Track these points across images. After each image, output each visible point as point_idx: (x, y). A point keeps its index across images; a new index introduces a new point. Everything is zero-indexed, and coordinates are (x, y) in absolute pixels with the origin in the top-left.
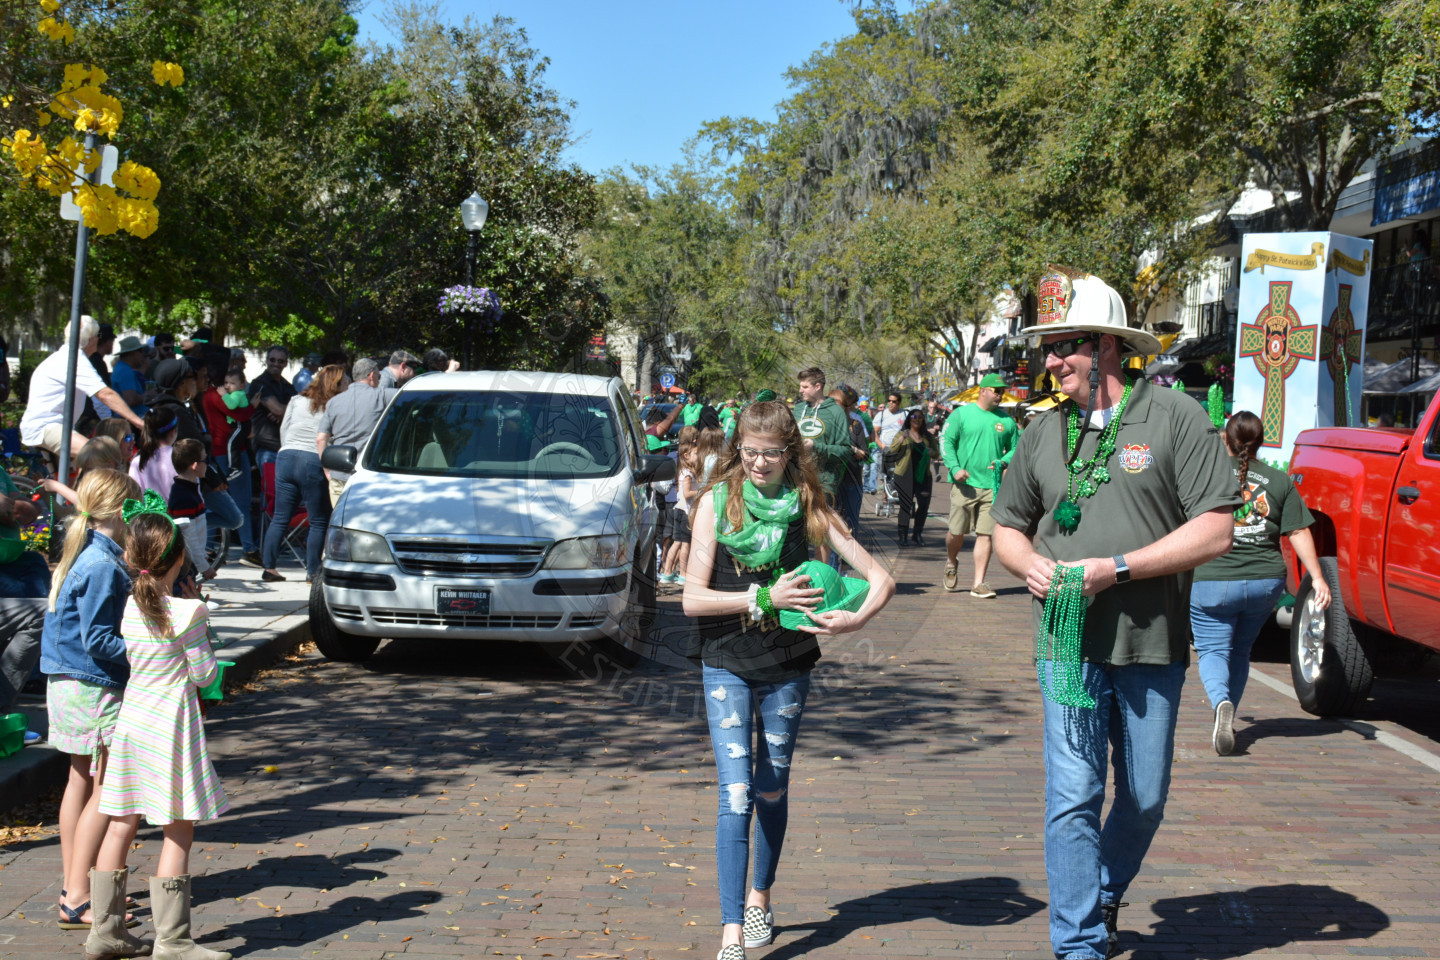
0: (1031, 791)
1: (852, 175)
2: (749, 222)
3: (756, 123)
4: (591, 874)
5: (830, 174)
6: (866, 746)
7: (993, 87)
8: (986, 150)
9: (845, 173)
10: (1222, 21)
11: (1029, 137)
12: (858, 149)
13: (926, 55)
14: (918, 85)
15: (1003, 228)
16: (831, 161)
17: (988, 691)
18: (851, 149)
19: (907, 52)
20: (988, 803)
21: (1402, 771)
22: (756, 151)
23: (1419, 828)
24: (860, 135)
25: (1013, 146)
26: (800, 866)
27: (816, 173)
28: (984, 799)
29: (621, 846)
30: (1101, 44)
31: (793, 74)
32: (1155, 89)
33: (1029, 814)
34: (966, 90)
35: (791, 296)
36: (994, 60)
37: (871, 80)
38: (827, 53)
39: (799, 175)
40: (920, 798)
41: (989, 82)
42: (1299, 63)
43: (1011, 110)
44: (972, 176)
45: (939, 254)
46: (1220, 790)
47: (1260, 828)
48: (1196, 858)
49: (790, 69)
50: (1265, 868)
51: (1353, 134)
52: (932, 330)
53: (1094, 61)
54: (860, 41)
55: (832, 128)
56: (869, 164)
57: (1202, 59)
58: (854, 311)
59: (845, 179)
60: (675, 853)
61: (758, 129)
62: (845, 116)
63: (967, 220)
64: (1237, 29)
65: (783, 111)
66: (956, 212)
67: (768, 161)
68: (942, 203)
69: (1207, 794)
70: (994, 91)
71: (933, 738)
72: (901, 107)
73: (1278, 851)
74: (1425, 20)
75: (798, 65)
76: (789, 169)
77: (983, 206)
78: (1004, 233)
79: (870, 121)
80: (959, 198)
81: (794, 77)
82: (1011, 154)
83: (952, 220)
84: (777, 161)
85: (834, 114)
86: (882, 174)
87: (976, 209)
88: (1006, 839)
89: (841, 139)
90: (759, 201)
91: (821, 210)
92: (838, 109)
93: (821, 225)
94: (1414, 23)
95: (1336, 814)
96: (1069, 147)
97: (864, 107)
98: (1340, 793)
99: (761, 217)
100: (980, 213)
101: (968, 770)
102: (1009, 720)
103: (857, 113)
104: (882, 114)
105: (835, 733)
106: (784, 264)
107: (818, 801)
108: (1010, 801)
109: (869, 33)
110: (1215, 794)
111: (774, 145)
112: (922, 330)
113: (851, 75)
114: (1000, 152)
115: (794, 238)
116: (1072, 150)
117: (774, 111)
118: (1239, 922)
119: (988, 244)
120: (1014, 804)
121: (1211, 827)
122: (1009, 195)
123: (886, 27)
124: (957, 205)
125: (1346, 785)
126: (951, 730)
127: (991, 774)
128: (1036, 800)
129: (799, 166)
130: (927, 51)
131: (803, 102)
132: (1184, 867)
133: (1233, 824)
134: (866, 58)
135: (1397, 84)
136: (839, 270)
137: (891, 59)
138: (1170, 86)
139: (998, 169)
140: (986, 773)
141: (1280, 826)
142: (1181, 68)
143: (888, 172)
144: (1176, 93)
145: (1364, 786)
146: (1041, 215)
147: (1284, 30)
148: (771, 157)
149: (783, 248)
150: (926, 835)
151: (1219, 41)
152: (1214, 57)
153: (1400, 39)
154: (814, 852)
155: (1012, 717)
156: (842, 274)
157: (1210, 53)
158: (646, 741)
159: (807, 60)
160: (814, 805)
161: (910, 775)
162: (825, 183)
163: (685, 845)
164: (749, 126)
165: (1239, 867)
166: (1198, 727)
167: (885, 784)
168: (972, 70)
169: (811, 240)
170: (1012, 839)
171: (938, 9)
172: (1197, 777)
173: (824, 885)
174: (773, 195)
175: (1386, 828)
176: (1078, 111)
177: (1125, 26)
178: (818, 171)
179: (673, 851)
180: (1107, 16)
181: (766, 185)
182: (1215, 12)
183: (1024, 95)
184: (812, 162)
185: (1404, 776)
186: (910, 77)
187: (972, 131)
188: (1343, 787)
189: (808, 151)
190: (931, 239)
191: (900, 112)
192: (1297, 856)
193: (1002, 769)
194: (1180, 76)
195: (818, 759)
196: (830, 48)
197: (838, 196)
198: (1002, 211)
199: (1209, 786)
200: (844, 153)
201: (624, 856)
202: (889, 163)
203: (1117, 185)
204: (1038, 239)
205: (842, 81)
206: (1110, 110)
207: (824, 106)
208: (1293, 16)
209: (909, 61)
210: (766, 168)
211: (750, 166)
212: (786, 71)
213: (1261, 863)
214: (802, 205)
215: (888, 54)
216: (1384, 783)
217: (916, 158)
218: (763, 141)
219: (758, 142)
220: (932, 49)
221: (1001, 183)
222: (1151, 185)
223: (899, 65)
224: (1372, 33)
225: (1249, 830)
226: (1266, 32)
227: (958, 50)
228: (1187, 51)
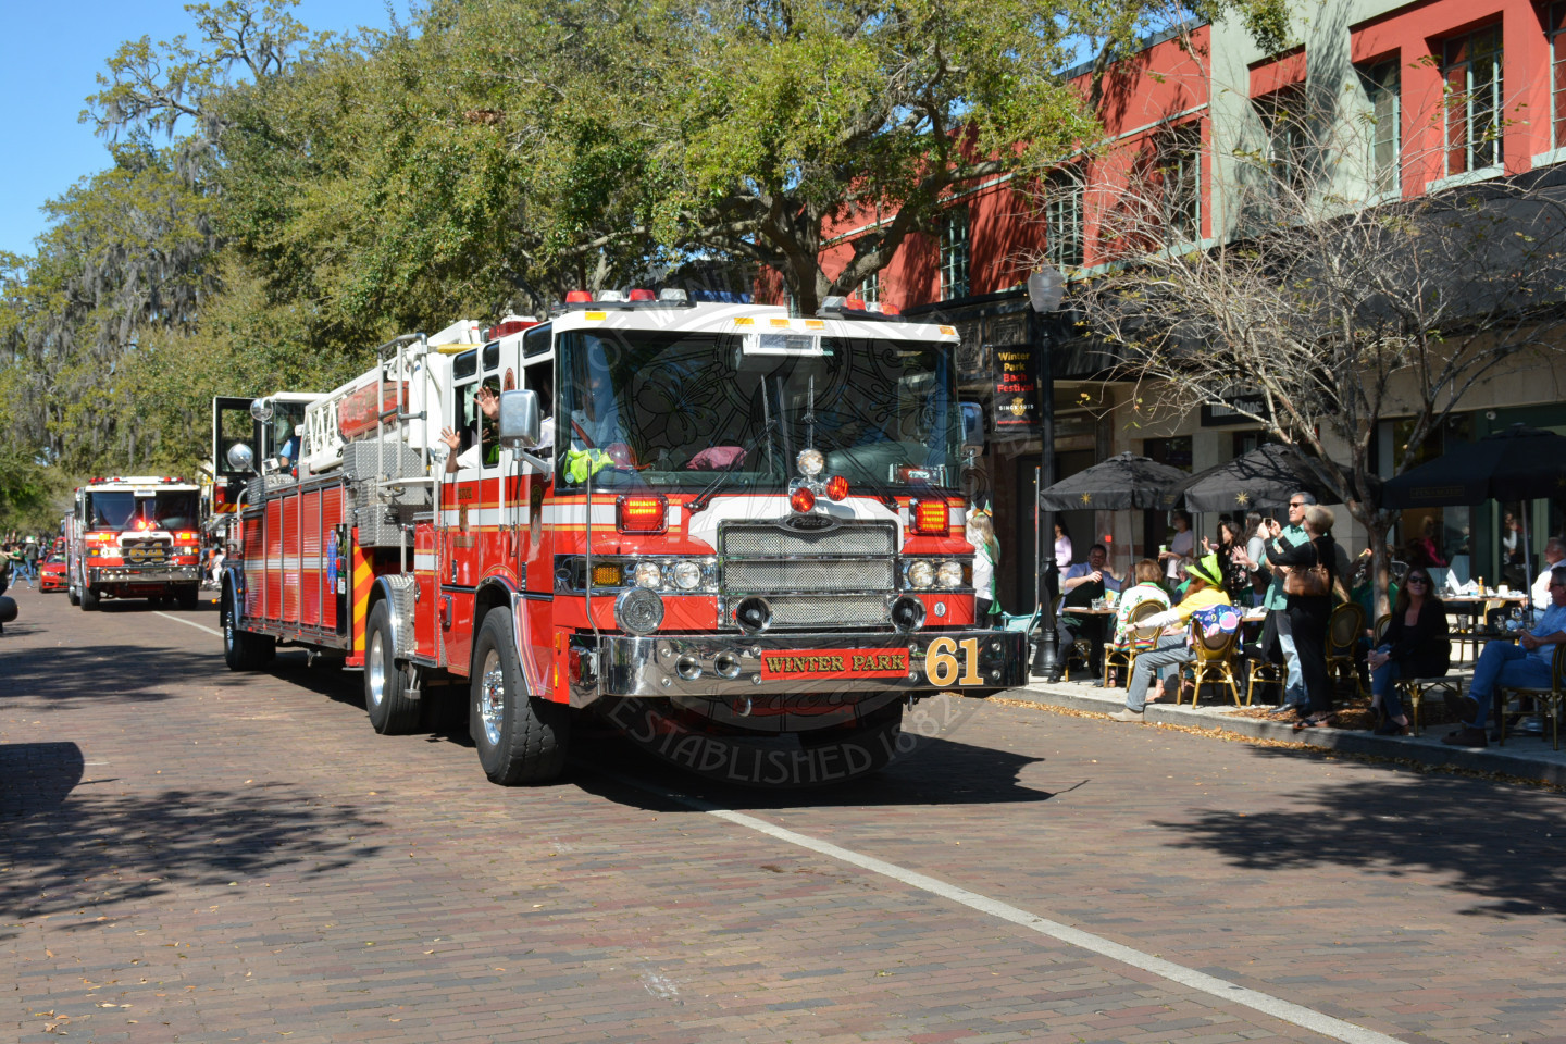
0: (432, 896)
1: (117, 306)
2: (10, 355)
3: (14, 257)
4: (23, 1025)
5: (94, 307)
6: (244, 870)
7: (269, 220)
8: (263, 281)
9: (110, 306)
10: (503, 160)
11: (303, 269)
12: (122, 284)
13: (186, 190)
14: (180, 218)
15: (279, 358)
16: (94, 294)
17: (341, 807)
18: (115, 282)
19: (168, 185)
20: (396, 912)
21: (756, 843)
22: (15, 285)
23: (788, 893)
24: (123, 269)
25: (289, 278)
26: (236, 991)
27: (81, 304)
28: (390, 908)
29: (44, 993)
30: (391, 180)
31: (51, 207)
32: (443, 222)
33: (438, 918)
34: (242, 223)
35: (60, 431)
36: (269, 194)
37: (132, 213)
38: (85, 187)
39: (62, 308)
40: (329, 914)
41: (265, 215)
42: (577, 200)
43: (298, 244)
44: (245, 309)
45: (215, 384)
46: (604, 877)
47: (653, 909)
48: (606, 942)
49: (48, 202)
50: (671, 943)
51: (607, 265)
52: (202, 459)
53: (384, 196)
54: (120, 174)
55: (94, 262)
56: (132, 298)
57: (486, 195)
58: (125, 441)
59: (110, 312)
60: (105, 993)
61: (16, 262)
62: (107, 250)
63: (242, 351)
64: (517, 166)
65: (42, 245)
66: (231, 343)
67: (29, 295)
68: (216, 335)
69: (595, 882)
70: (271, 224)
71: (306, 857)
72: (164, 240)
73: (676, 927)
74: (687, 160)
75: (55, 198)
76: (52, 302)
77: (258, 336)
78: (280, 362)
79: (133, 254)
80: (233, 329)
81: (52, 211)
82: (287, 286)
83: (227, 352)
84: (38, 295)
85: (96, 248)
86: (147, 306)
87: (251, 339)
88: (426, 943)
89: (104, 272)
90: (21, 336)
91: (87, 342)
92: (100, 242)
93: (88, 359)
94: (677, 164)
95: (714, 888)
96: (360, 279)
97: (126, 242)
98: (711, 869)
99: (24, 350)
100: (255, 343)
101: (365, 882)
102: (373, 833)
103: (119, 245)
104: (146, 247)
105: (206, 861)
106: (50, 396)
107: (230, 927)
108: (416, 907)
109: (127, 167)
110: (602, 882)
111: (34, 280)
112: (192, 459)
113: (110, 209)
114: (276, 284)
115: (60, 372)
116: (363, 282)
117: (33, 245)
118: (664, 995)
119: (265, 373)
120: (421, 910)
121: (609, 912)
122: (282, 325)
123: (144, 161)
124: (232, 336)
125: (714, 862)
126: (319, 847)
127: (389, 883)
128: (440, 904)
129: (62, 300)
130: (187, 185)
131: (62, 236)
132: (599, 951)
133: (627, 907)
134: (126, 192)
135: (665, 218)
136: (108, 403)
137: (152, 193)
138: (458, 222)
139: (275, 301)
140: (384, 884)
141: (670, 905)
142: (468, 204)
143: (153, 304)
144: (464, 228)
145: (729, 861)
146: (318, 344)
147: (561, 169)
148: (32, 291)
149: (49, 383)
150: (349, 948)
151: (501, 179)
152: (497, 194)
153: (665, 178)
154: (244, 976)
155: (373, 829)
156: (112, 407)
157: (494, 191)
158: (14, 888)
159: (64, 194)
160: (226, 931)
161: (309, 893)
162: (90, 316)
163: (111, 984)
164: (7, 259)
165: (649, 945)
166: (562, 821)
167: (289, 904)
168: (246, 204)
169: (79, 373)
170: (431, 943)
171: (197, 144)
172: (579, 867)
173: (266, 1007)
174: (36, 328)
175: (761, 896)
176: (365, 244)
177: (413, 163)
178: (82, 304)
179: (102, 991)
180: (394, 154)
181: (28, 319)
182: (496, 153)
183: (311, 228)
184: (75, 295)
185: (761, 848)
186: (172, 211)
187: (247, 264)
188: (711, 863)
189: (70, 285)
190: (206, 370)
191: (163, 245)
192: (695, 930)
193: (396, 879)
194: (467, 212)
195: (201, 888)
196: (89, 182)
197: (104, 329)
198: (277, 341)
199: (594, 875)
200: (108, 286)
201: (51, 1002)
202: (155, 296)
203: (389, 313)
204: (314, 368)
205: (102, 215)
206: (398, 243)
207: (85, 239)
208: (569, 153)
209: (171, 195)
210: (26, 302)
211: (10, 300)
212: (43, 204)
213: (665, 939)
214: (67, 338)
215: (149, 188)
216: (746, 856)
217: (181, 289)
218: (22, 275)
219: (17, 276)
220: (192, 183)
221: (275, 314)
222: (420, 314)
223: (160, 199)
224: (639, 172)
225: (641, 910)
226: (544, 170)
227: (232, 185)
228: (471, 191)
